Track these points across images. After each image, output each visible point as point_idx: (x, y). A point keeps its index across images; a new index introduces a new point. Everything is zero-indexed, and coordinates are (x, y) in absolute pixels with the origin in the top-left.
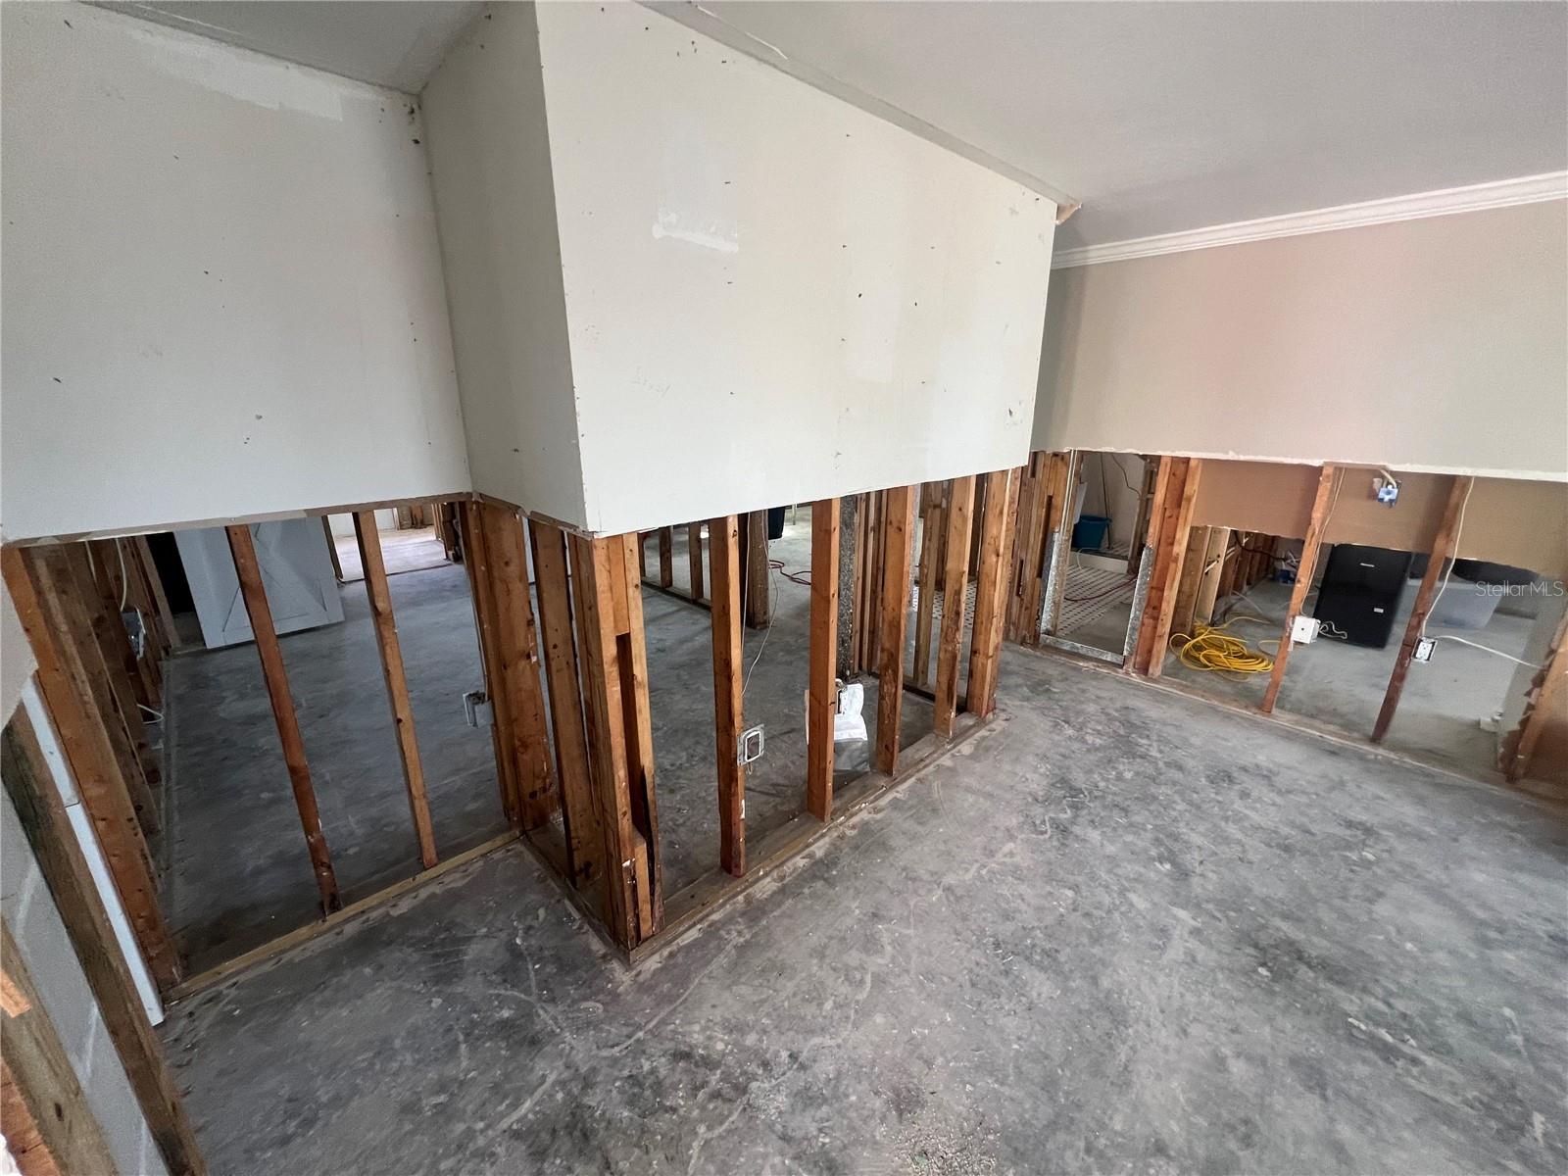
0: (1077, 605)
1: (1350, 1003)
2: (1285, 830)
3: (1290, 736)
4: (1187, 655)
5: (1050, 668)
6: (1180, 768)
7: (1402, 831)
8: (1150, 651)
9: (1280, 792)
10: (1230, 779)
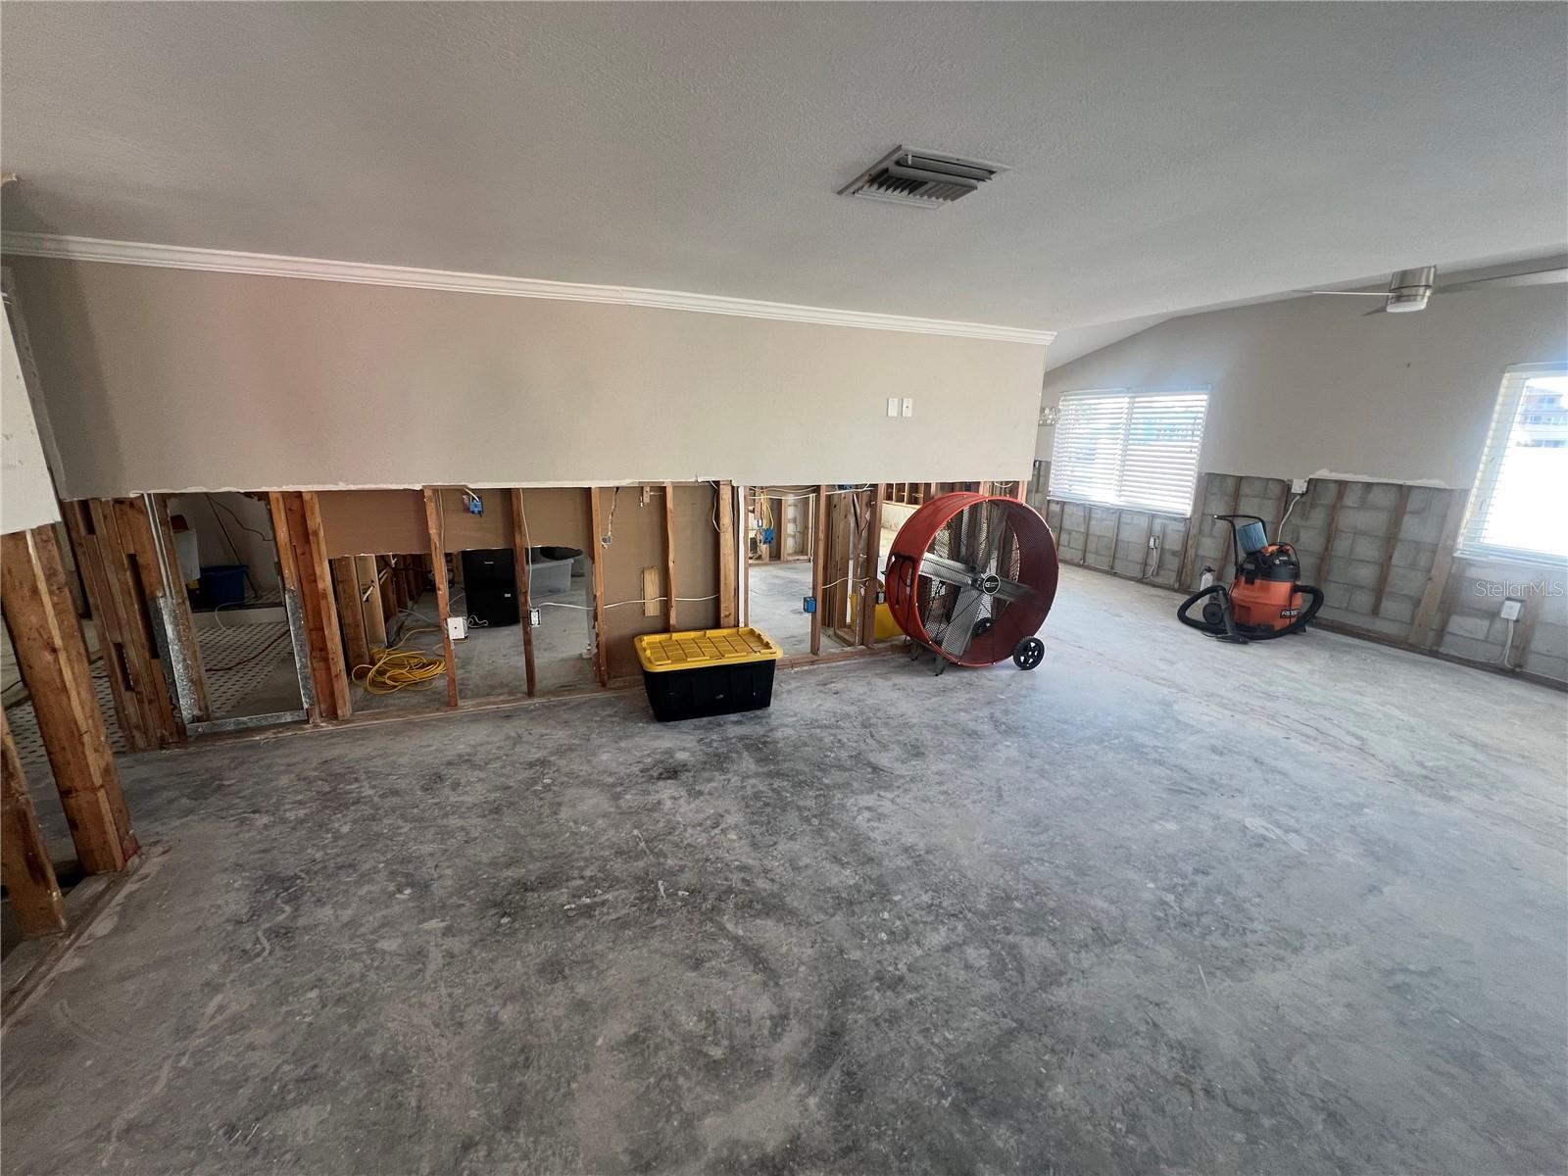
0: (232, 672)
1: (561, 895)
2: (492, 796)
3: (476, 718)
4: (373, 683)
5: (215, 758)
6: (395, 793)
7: (562, 751)
8: (332, 694)
9: (481, 768)
10: (439, 778)
